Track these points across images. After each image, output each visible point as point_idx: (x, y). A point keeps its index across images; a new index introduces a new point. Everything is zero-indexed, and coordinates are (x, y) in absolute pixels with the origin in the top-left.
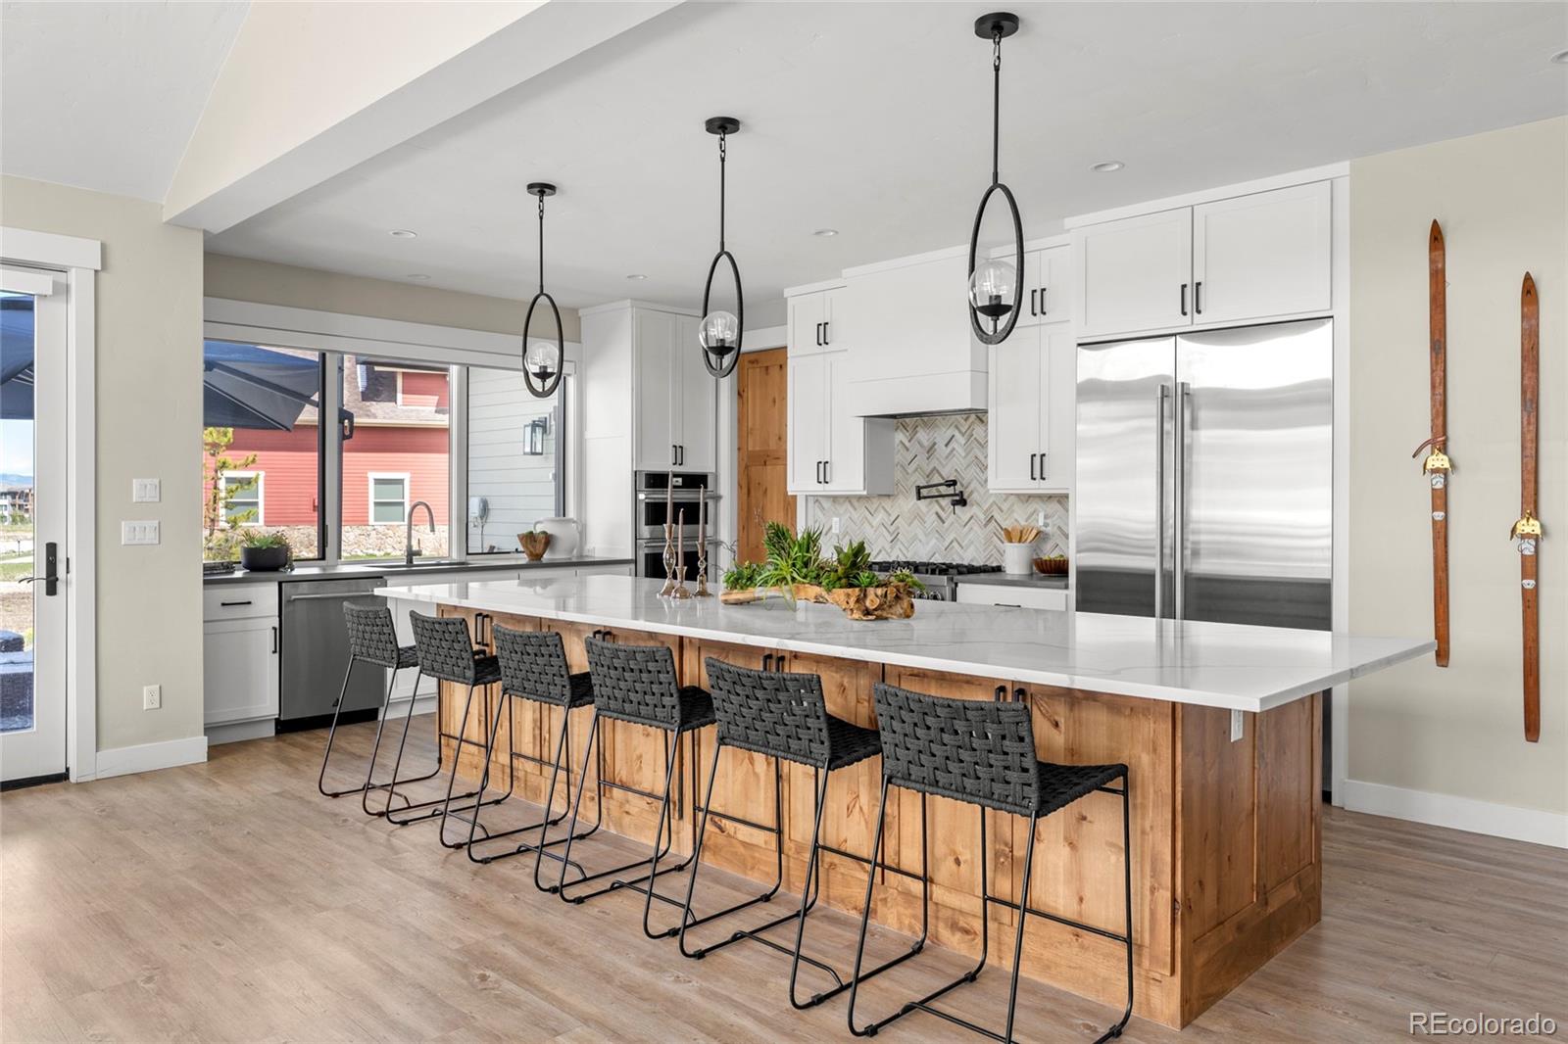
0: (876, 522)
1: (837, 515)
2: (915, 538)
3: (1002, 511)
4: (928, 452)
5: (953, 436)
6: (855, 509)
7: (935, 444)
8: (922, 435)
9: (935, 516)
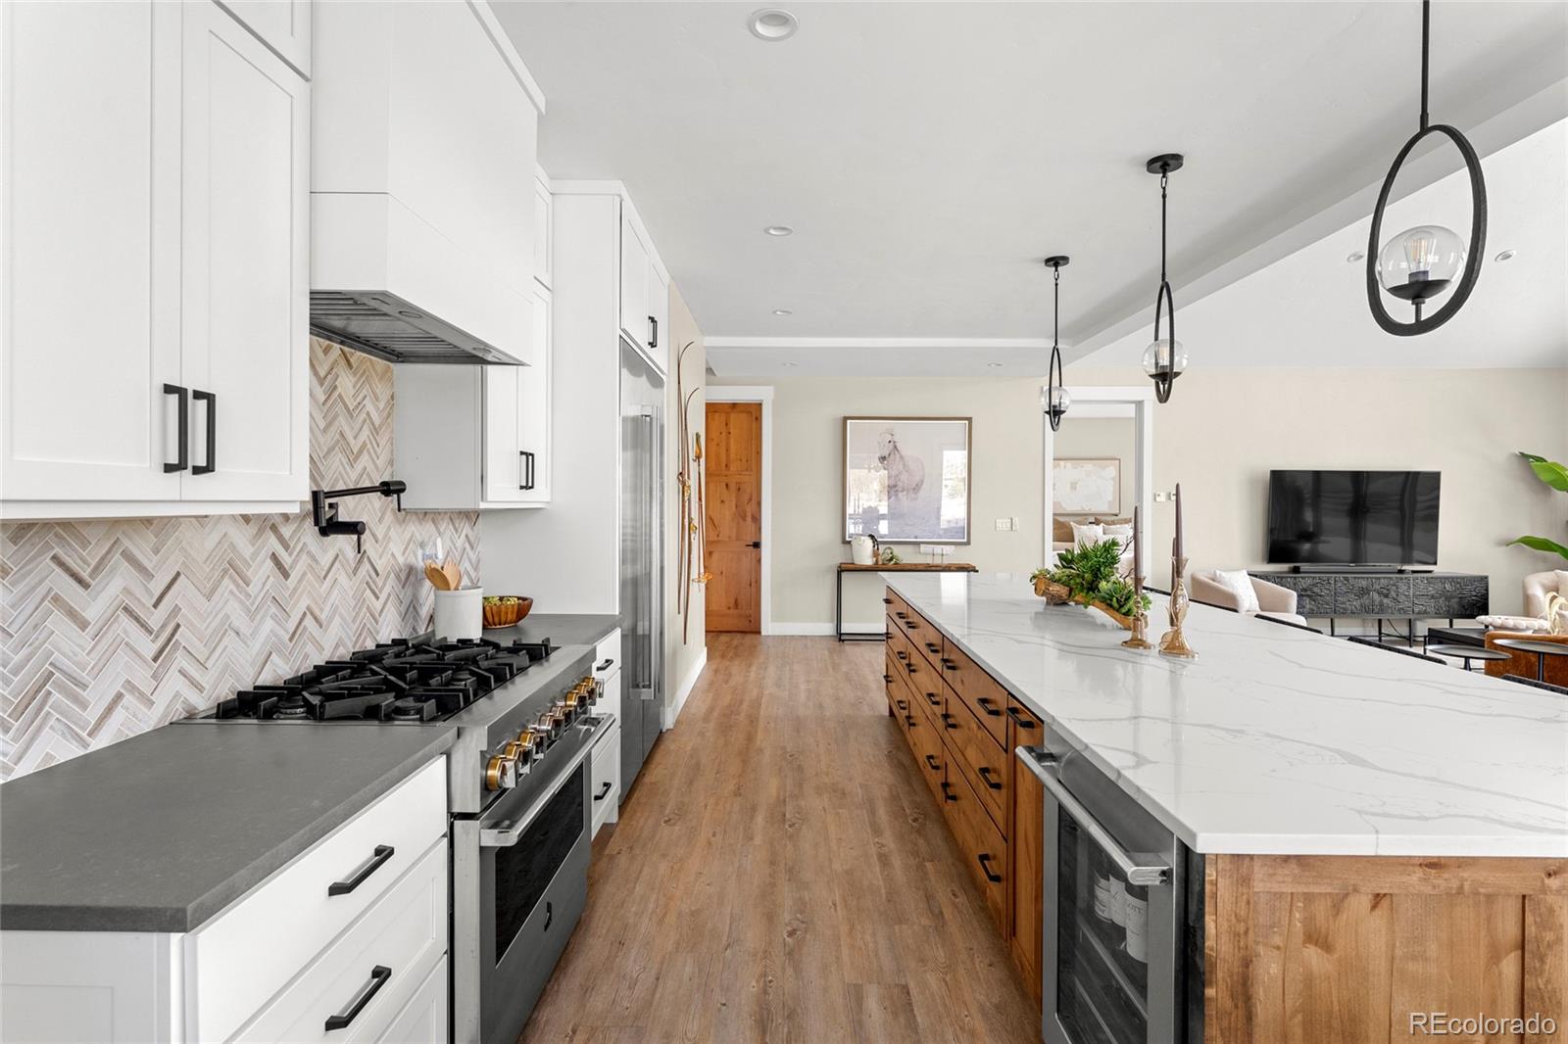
2: (226, 628)
9: (269, 563)
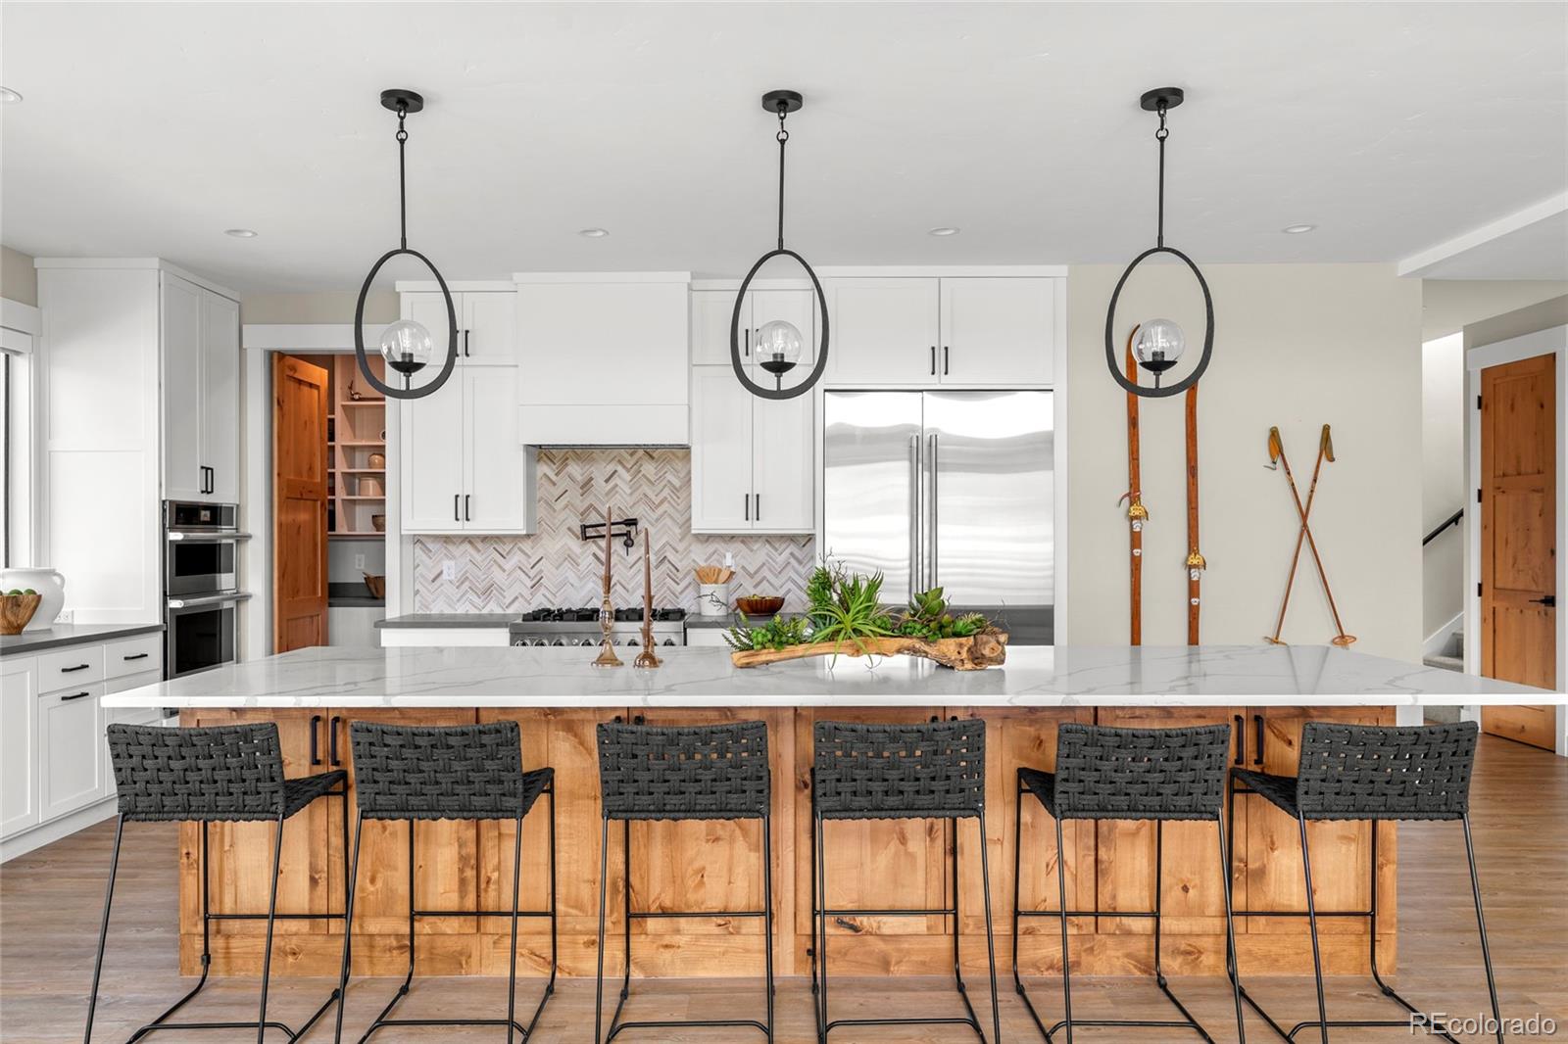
0: (508, 565)
1: (453, 558)
3: (677, 552)
4: (582, 488)
5: (616, 471)
6: (479, 551)
7: (591, 479)
8: (575, 469)
